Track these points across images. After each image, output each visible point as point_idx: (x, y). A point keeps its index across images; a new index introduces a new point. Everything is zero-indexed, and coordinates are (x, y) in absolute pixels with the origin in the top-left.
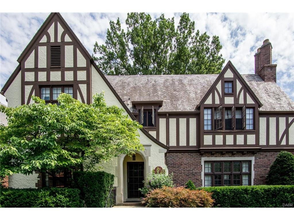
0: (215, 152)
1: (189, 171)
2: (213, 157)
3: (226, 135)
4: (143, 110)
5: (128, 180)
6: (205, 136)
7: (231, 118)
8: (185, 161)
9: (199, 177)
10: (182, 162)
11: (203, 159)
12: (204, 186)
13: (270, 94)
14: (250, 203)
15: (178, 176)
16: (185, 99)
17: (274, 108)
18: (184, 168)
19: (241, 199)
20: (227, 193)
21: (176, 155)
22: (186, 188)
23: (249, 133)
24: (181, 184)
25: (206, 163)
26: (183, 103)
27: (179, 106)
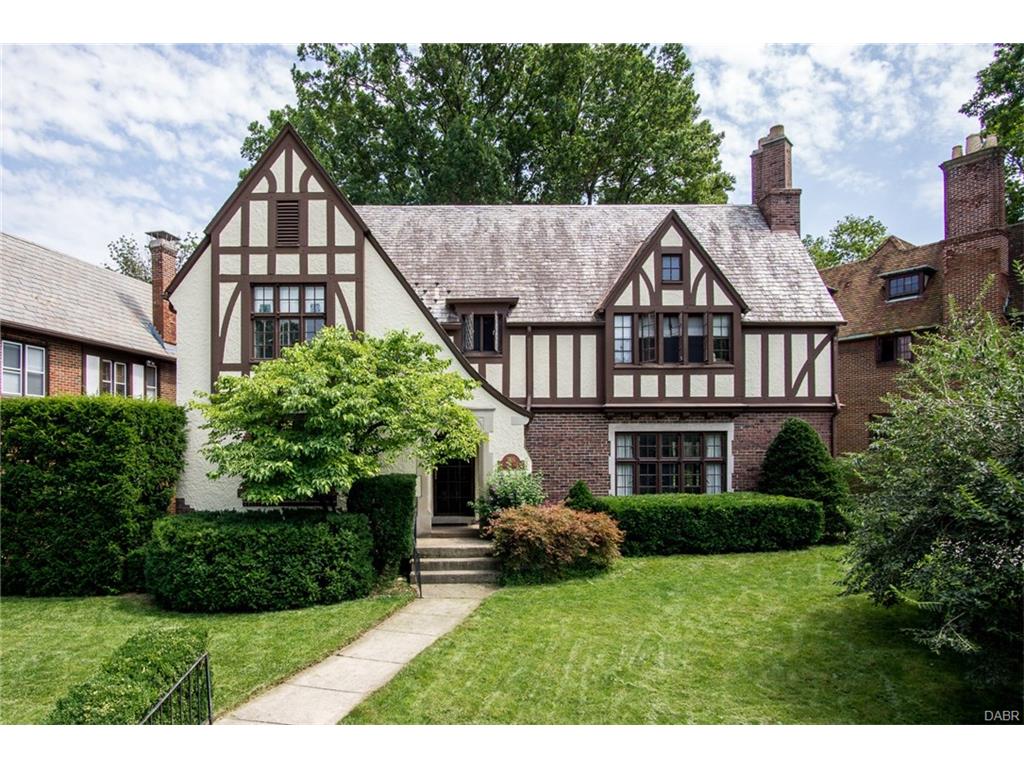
1: (579, 454)
2: (636, 422)
3: (666, 376)
4: (471, 316)
6: (616, 377)
7: (677, 334)
8: (570, 432)
9: (602, 469)
10: (562, 435)
11: (613, 427)
12: (616, 491)
13: (780, 270)
16: (572, 285)
17: (780, 314)
18: (568, 448)
19: (686, 527)
20: (655, 515)
23: (720, 370)
25: (618, 437)
26: (565, 297)
27: (556, 306)
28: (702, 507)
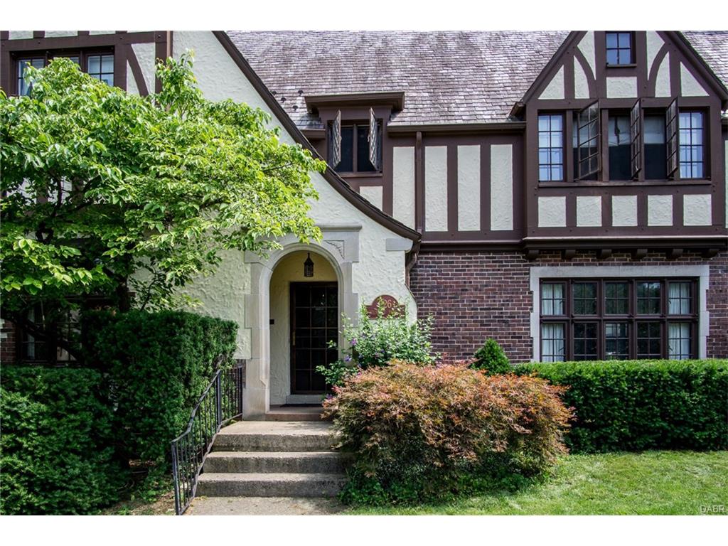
0: (574, 251)
1: (489, 309)
2: (570, 265)
3: (613, 197)
4: (339, 122)
5: (294, 337)
6: (541, 200)
7: (627, 142)
8: (477, 279)
9: (521, 329)
10: (465, 282)
11: (538, 272)
12: (541, 361)
14: (702, 420)
15: (453, 325)
16: (479, 89)
18: (473, 301)
19: (669, 405)
20: (617, 384)
21: (447, 258)
22: (478, 365)
23: (691, 188)
24: (463, 350)
25: (544, 287)
26: (470, 101)
27: (456, 109)
28: (694, 372)
